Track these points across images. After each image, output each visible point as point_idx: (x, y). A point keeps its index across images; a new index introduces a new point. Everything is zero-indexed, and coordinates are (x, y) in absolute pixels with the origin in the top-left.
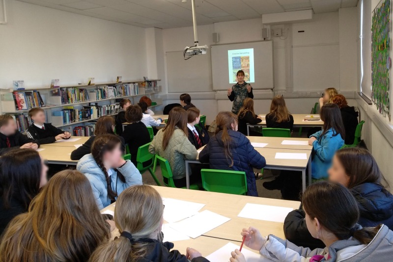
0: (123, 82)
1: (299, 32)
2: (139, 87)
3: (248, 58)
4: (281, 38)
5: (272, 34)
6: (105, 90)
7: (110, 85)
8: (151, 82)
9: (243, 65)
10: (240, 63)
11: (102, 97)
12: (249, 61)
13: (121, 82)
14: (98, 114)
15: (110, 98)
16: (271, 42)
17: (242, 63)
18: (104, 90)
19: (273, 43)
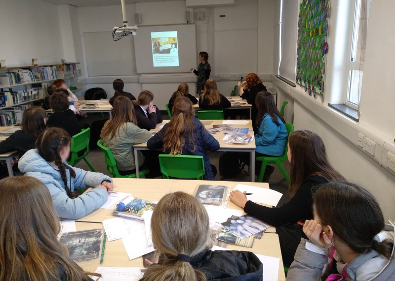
0: (39, 65)
1: (220, 16)
2: (57, 71)
4: (204, 21)
5: (195, 18)
6: (20, 73)
7: (24, 68)
8: (69, 65)
11: (16, 82)
13: (37, 65)
14: (14, 101)
15: (26, 83)
16: (194, 25)
18: (18, 74)
19: (196, 26)
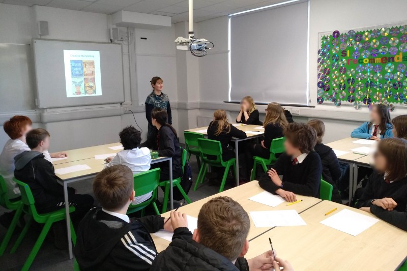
1: (142, 38)
3: (92, 63)
9: (87, 72)
10: (82, 69)
12: (94, 67)
17: (85, 69)
